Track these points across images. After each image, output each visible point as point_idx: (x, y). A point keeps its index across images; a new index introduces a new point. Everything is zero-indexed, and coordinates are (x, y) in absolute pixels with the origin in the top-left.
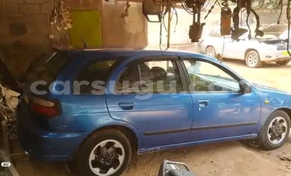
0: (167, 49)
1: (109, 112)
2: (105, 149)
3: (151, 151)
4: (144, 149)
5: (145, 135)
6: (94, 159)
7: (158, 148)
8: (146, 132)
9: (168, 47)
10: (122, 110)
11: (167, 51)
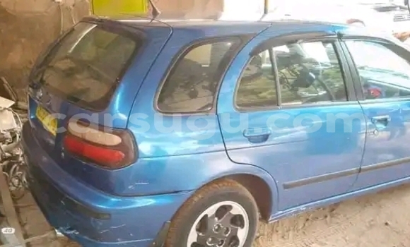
0: (263, 16)
1: (226, 150)
2: (216, 219)
3: (291, 214)
4: (281, 212)
5: (286, 187)
6: (195, 241)
7: (302, 208)
8: (287, 183)
9: (266, 12)
10: (249, 144)
11: (264, 20)
